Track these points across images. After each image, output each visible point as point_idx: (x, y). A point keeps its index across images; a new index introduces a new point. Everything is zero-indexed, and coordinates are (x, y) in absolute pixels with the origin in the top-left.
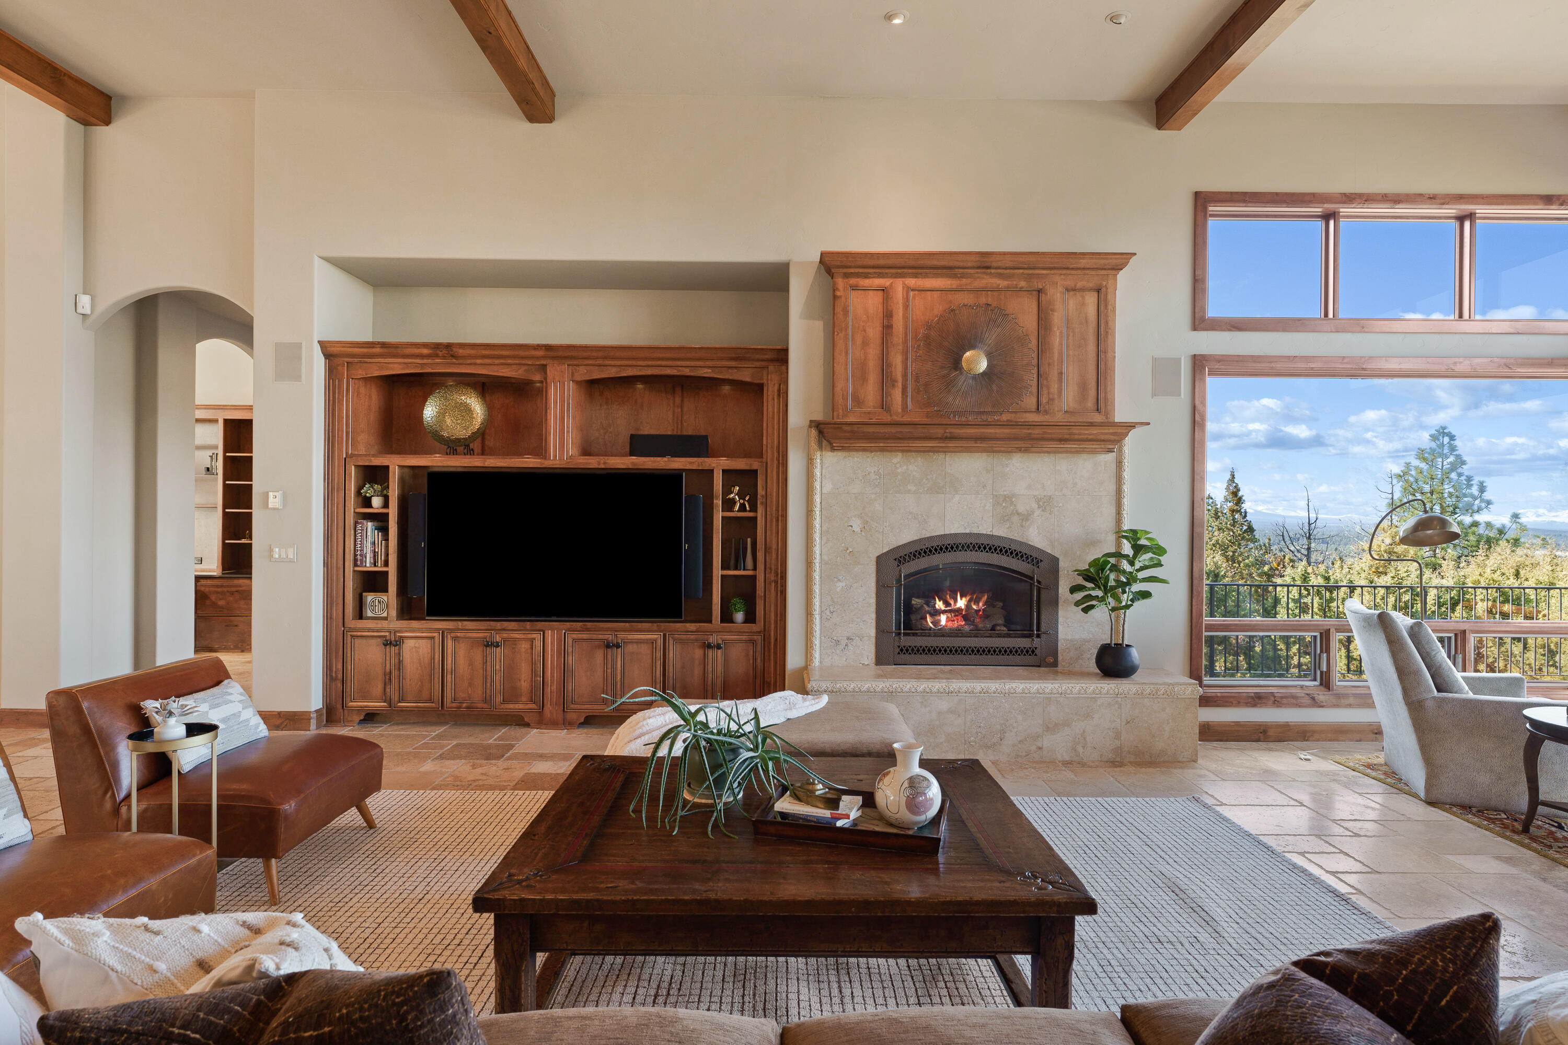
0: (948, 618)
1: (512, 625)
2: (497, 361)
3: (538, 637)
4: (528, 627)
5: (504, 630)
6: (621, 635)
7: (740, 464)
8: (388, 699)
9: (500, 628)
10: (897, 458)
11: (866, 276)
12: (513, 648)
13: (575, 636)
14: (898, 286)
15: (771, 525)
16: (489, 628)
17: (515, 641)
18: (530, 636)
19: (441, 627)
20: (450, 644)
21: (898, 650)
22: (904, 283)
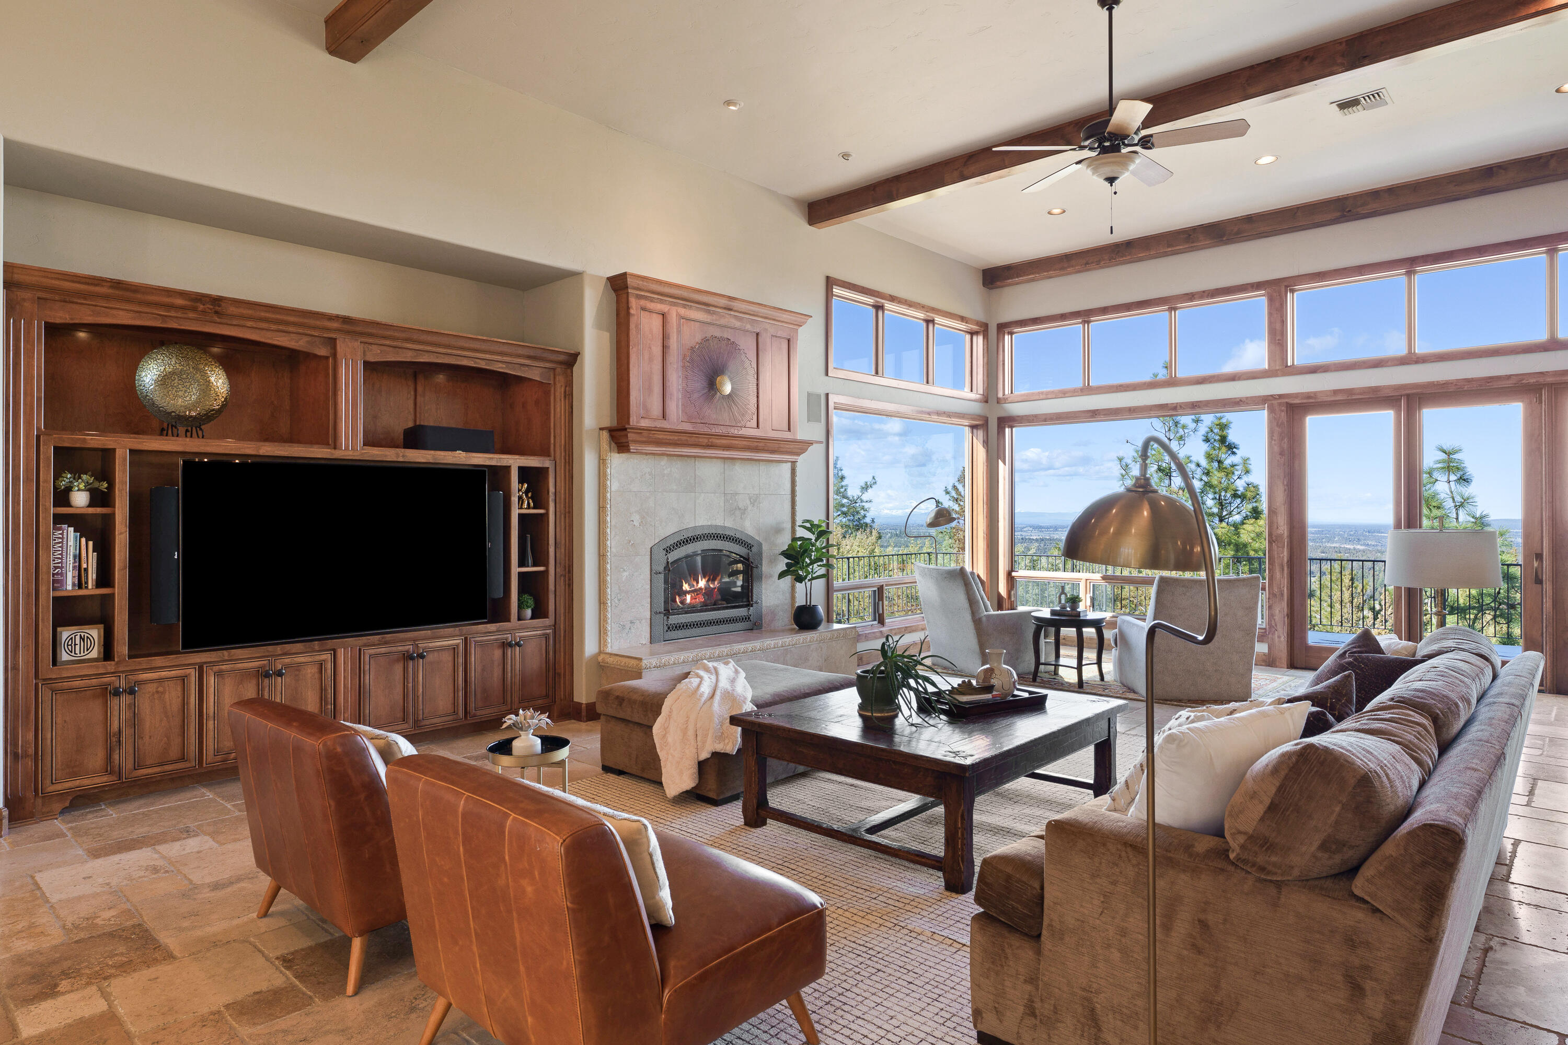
0: (692, 597)
1: (299, 647)
2: (273, 327)
3: (327, 656)
4: (317, 648)
5: (285, 654)
6: (422, 645)
7: (532, 462)
8: (117, 769)
9: (280, 652)
10: (664, 461)
11: (652, 300)
12: (296, 675)
13: (372, 652)
14: (674, 313)
15: (560, 522)
16: (267, 654)
17: (298, 667)
18: (318, 658)
19: (198, 660)
20: (211, 681)
21: (666, 628)
22: (677, 312)
